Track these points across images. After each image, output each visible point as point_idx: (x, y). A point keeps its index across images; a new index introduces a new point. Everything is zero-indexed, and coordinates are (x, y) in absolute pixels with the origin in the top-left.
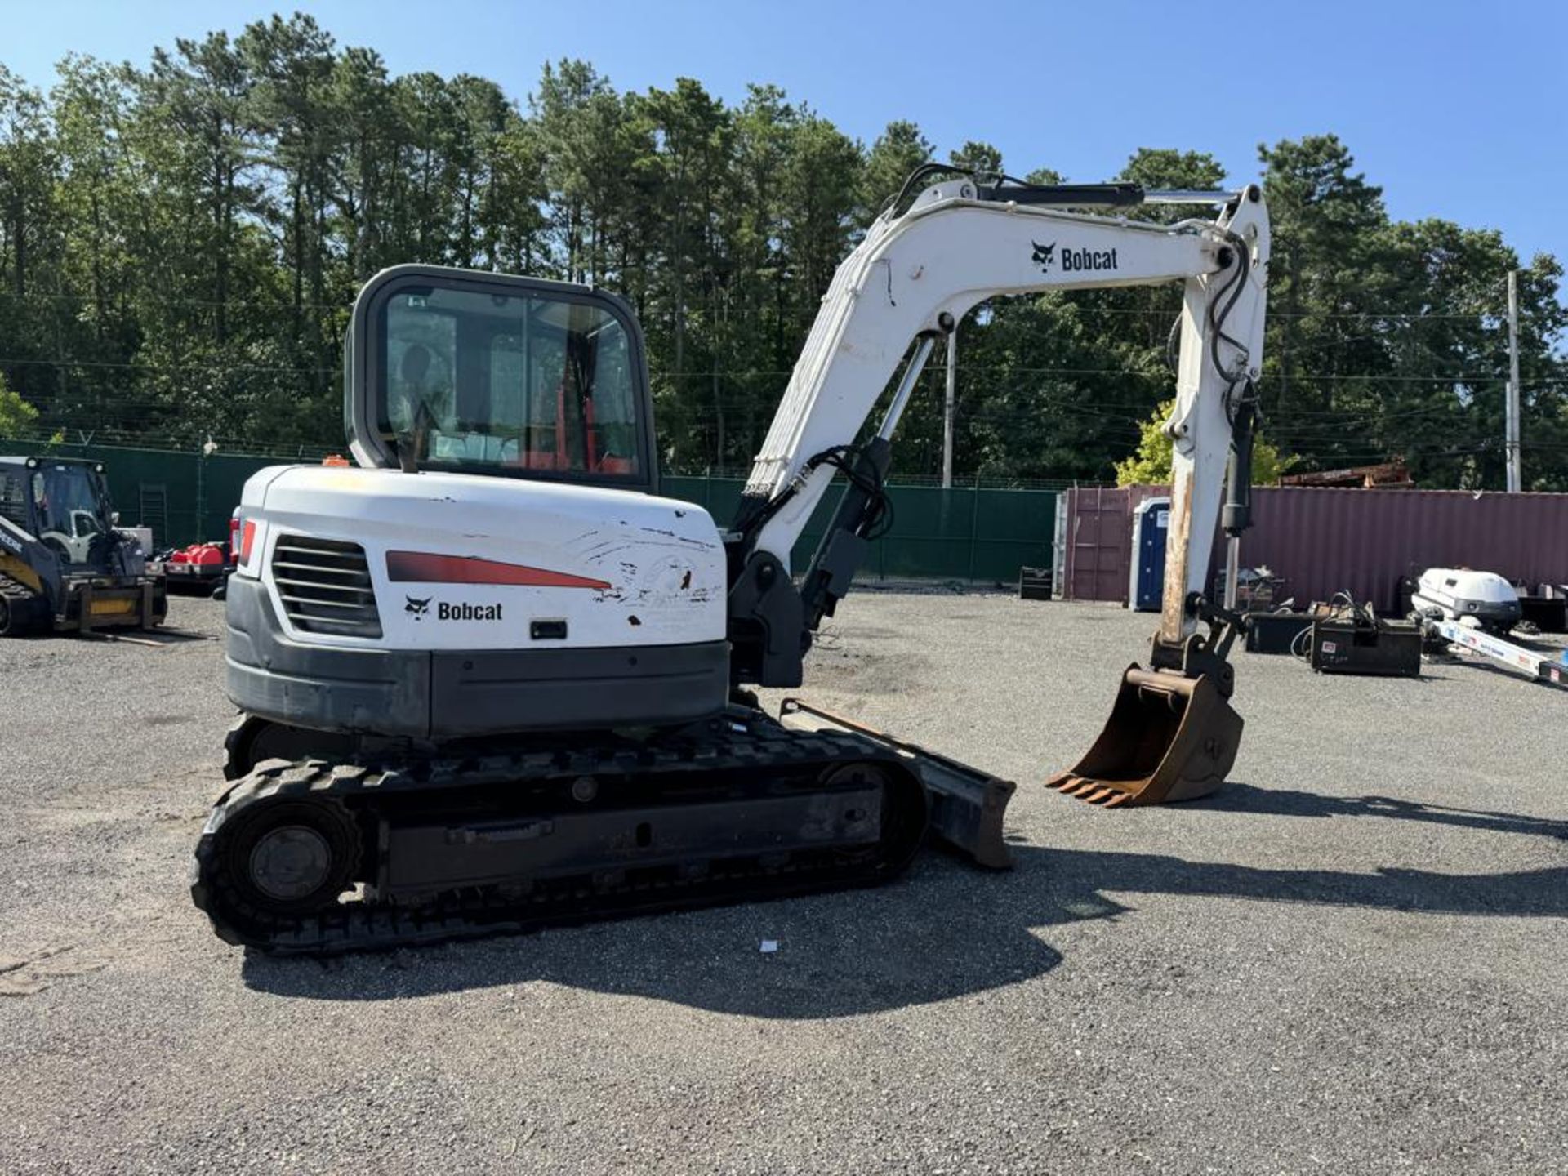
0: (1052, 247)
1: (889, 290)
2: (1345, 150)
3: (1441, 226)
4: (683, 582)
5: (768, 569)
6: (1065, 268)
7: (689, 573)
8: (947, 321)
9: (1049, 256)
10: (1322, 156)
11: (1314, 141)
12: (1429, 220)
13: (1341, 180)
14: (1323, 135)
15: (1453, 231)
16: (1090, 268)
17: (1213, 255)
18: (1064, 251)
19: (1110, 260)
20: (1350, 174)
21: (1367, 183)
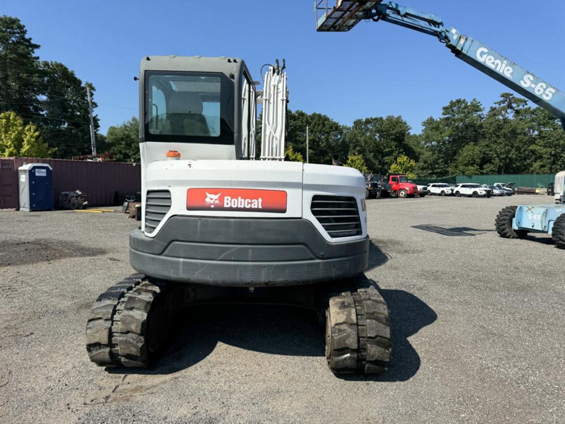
2: (24, 26)
3: (62, 66)
10: (15, 26)
11: (10, 19)
12: (56, 62)
13: (24, 38)
14: (13, 17)
15: (66, 69)
20: (27, 37)
21: (33, 42)
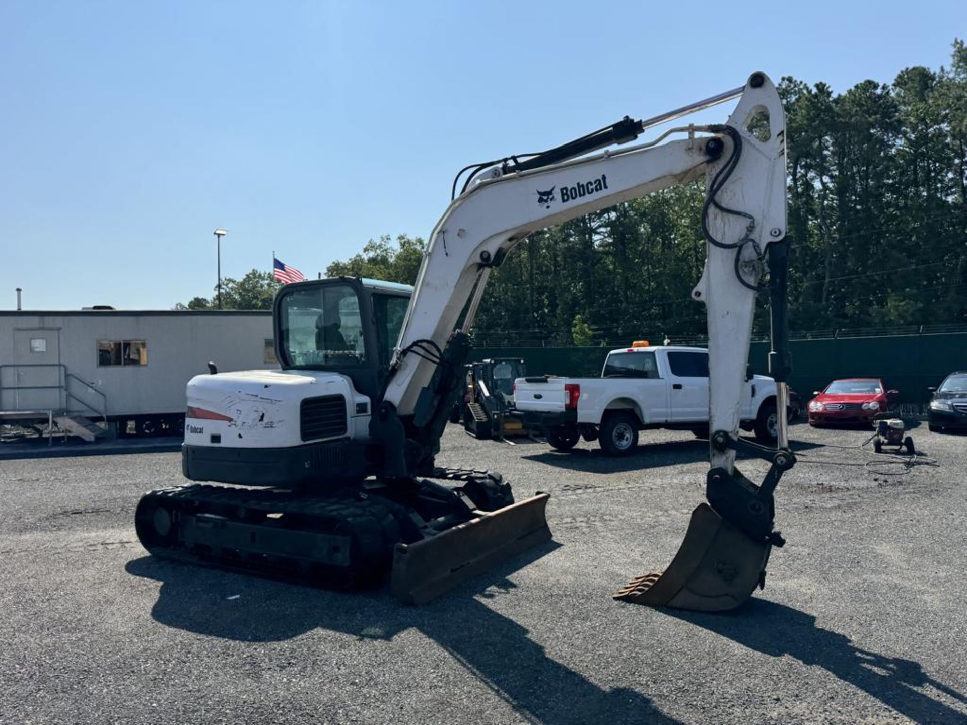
0: (552, 190)
1: (445, 247)
4: (259, 418)
5: (383, 411)
6: (564, 201)
7: (263, 414)
8: (485, 256)
9: (551, 197)
16: (584, 194)
17: (700, 149)
18: (562, 190)
19: (601, 184)
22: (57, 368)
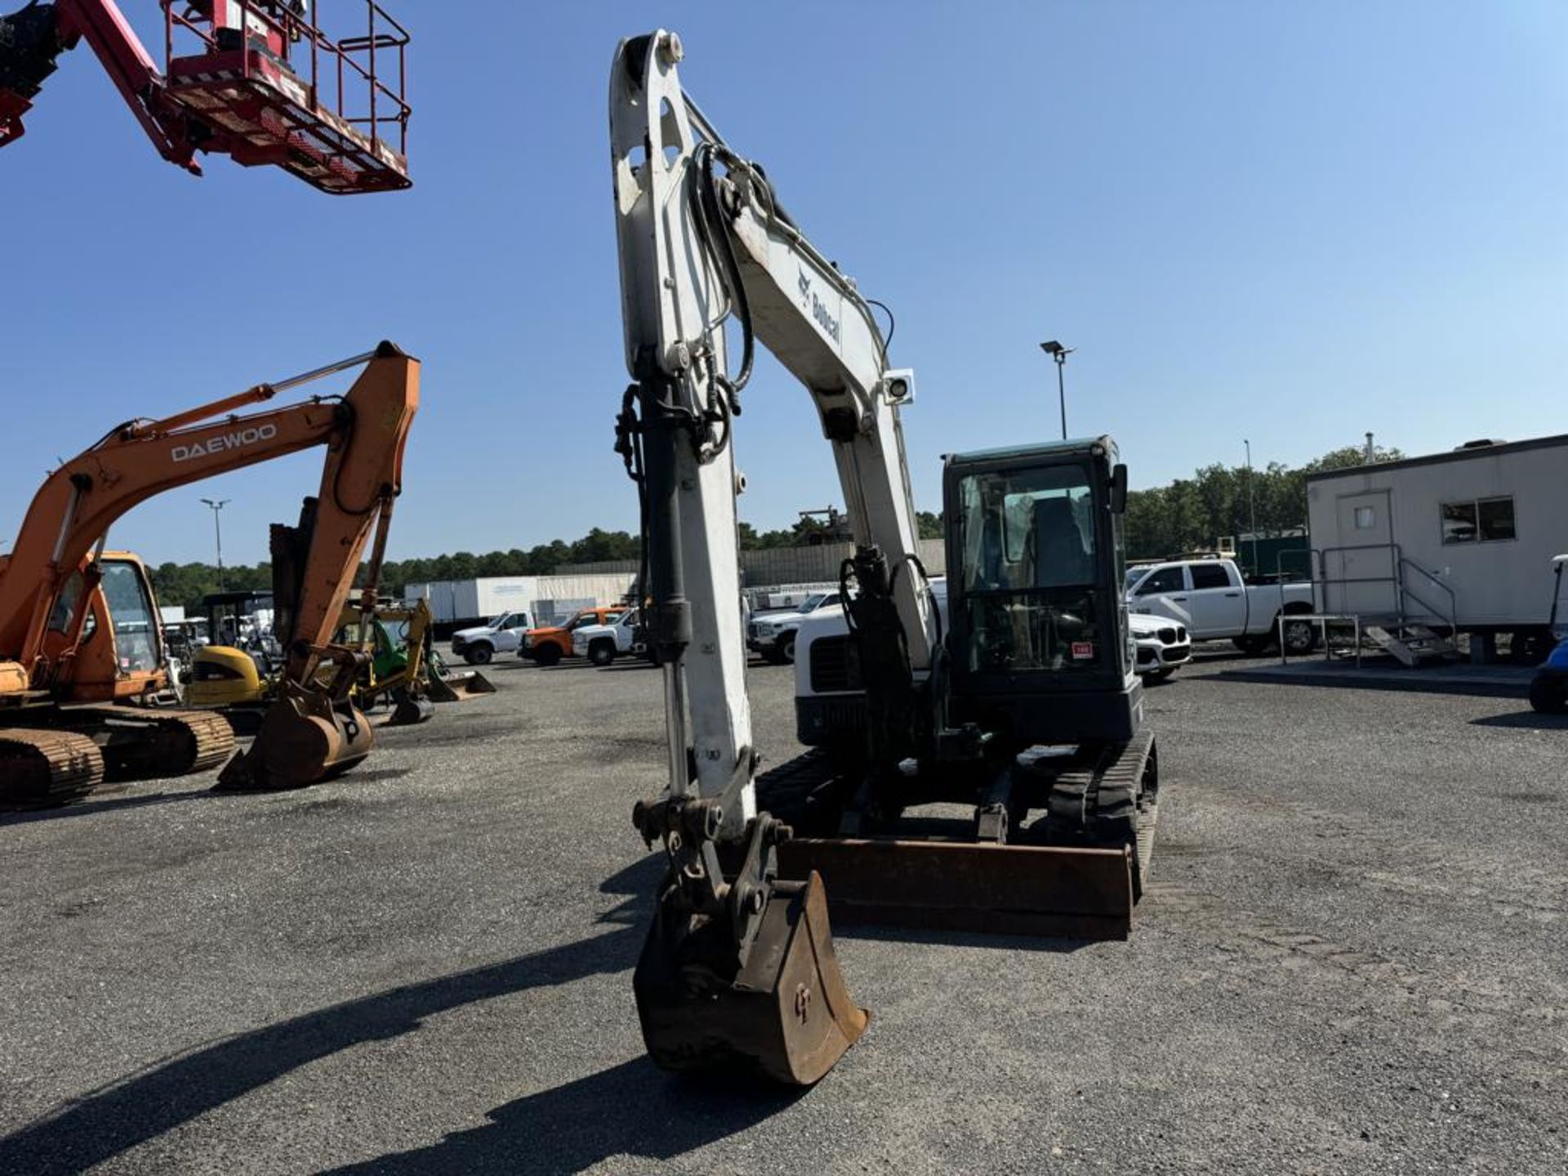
22: (1389, 549)
